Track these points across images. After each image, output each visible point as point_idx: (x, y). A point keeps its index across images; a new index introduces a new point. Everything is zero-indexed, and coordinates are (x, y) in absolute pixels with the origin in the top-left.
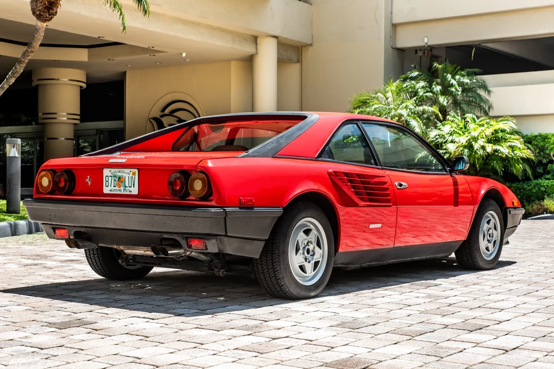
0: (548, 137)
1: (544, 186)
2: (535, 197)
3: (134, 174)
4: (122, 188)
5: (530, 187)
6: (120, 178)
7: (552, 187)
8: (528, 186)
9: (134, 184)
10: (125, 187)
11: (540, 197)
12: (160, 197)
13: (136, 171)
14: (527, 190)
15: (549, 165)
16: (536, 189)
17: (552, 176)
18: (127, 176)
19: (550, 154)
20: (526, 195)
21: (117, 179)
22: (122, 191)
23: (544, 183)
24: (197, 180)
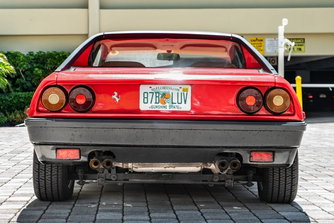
0: (18, 55)
1: (22, 98)
2: (15, 107)
3: (185, 90)
4: (167, 104)
5: (11, 98)
6: (164, 94)
7: (29, 98)
8: (10, 98)
9: (185, 101)
10: (173, 103)
11: (18, 107)
12: (221, 113)
13: (189, 87)
14: (9, 101)
15: (18, 79)
16: (16, 100)
17: (21, 89)
18: (174, 92)
19: (19, 70)
20: (7, 106)
21: (160, 96)
22: (168, 107)
23: (22, 95)
24: (277, 97)
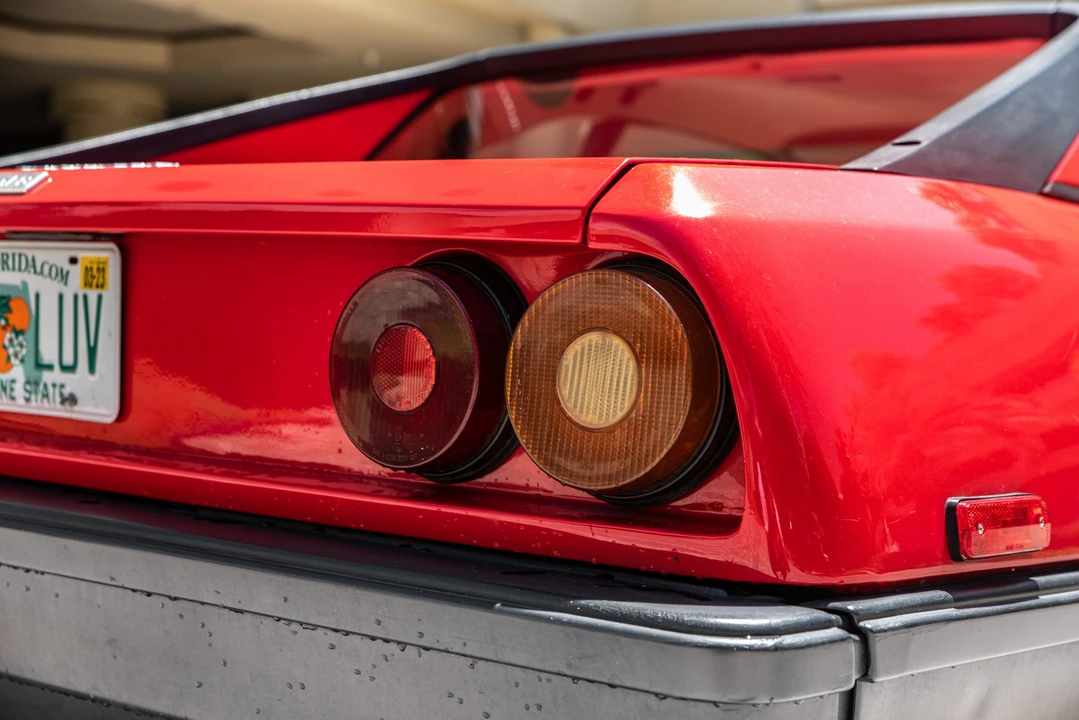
3: (94, 277)
4: (18, 372)
6: (4, 305)
9: (92, 352)
10: (40, 366)
13: (108, 256)
18: (47, 290)
22: (19, 390)
24: (594, 337)
